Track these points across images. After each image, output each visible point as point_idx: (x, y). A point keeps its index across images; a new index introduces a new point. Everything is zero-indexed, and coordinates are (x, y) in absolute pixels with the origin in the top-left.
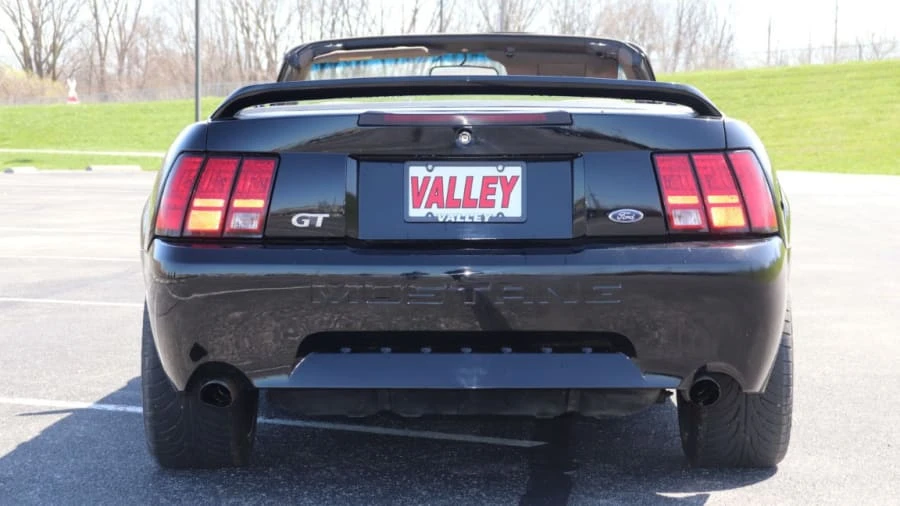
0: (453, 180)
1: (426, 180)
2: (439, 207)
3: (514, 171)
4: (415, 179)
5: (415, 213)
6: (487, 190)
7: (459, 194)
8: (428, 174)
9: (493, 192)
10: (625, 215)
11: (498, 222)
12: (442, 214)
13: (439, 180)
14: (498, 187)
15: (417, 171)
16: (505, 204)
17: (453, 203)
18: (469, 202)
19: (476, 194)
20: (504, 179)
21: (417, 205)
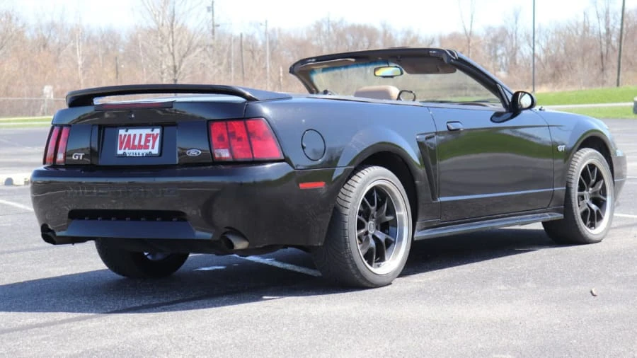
0: (135, 135)
1: (125, 135)
2: (129, 149)
3: (157, 131)
4: (121, 135)
5: (120, 152)
6: (147, 141)
7: (136, 143)
8: (126, 133)
9: (149, 141)
10: (193, 153)
11: (150, 156)
12: (129, 152)
13: (130, 135)
14: (151, 138)
15: (122, 132)
16: (153, 148)
17: (134, 147)
18: (140, 147)
19: (142, 143)
20: (153, 134)
21: (120, 149)
